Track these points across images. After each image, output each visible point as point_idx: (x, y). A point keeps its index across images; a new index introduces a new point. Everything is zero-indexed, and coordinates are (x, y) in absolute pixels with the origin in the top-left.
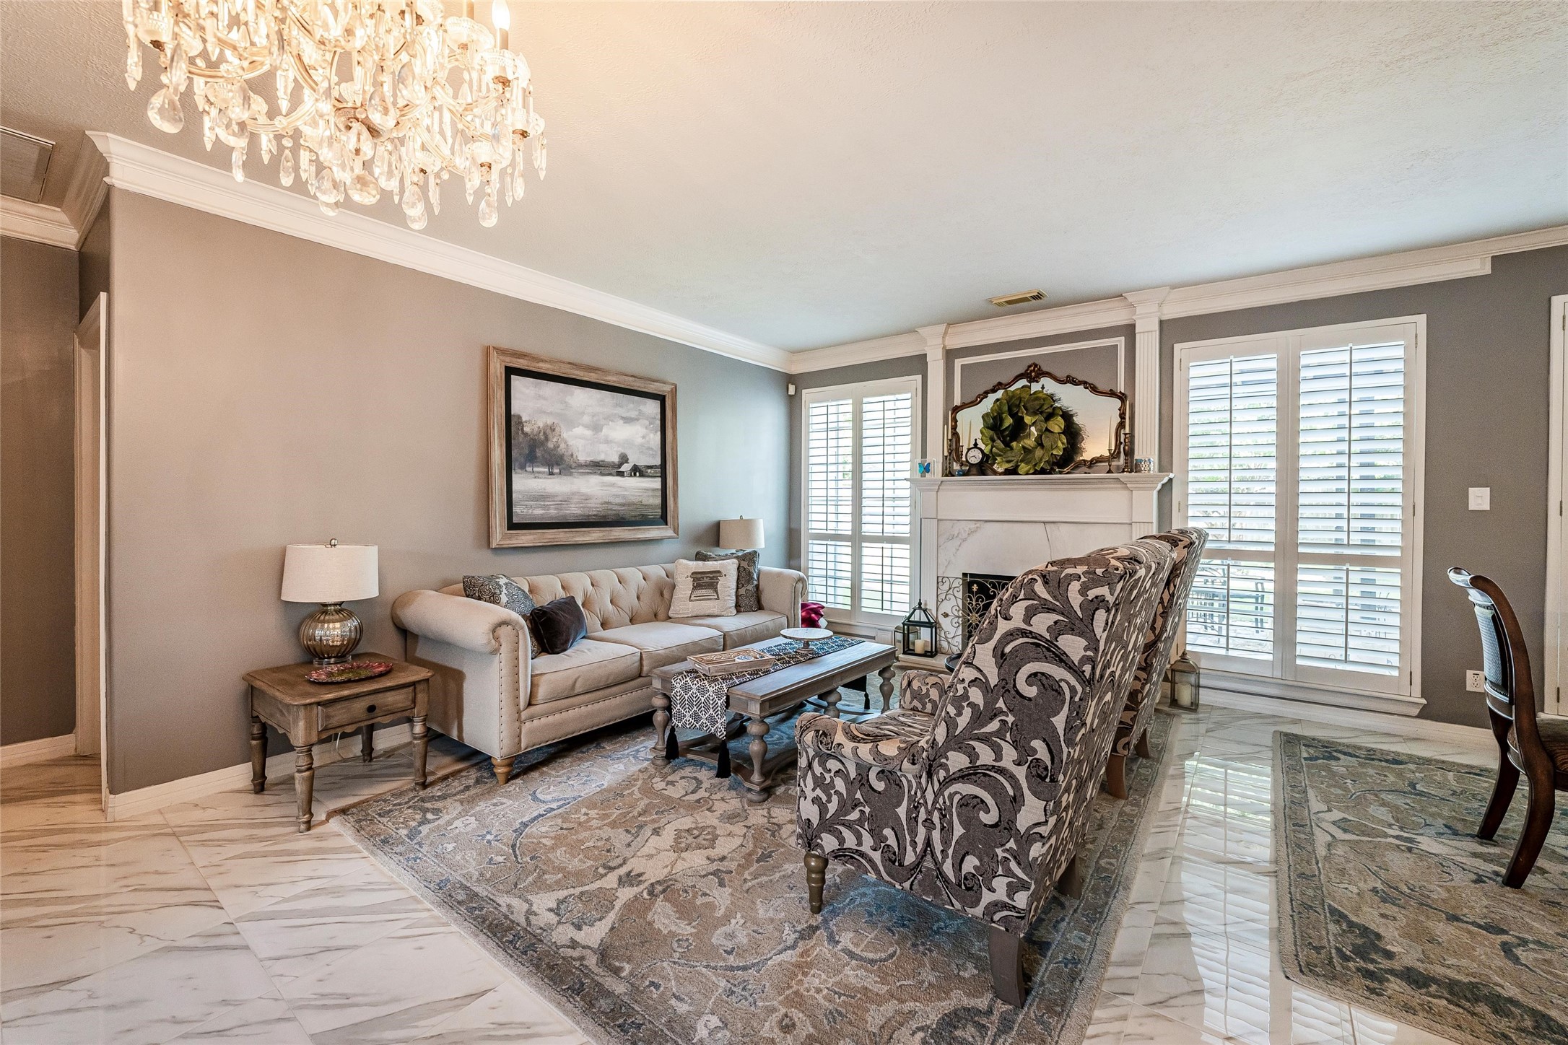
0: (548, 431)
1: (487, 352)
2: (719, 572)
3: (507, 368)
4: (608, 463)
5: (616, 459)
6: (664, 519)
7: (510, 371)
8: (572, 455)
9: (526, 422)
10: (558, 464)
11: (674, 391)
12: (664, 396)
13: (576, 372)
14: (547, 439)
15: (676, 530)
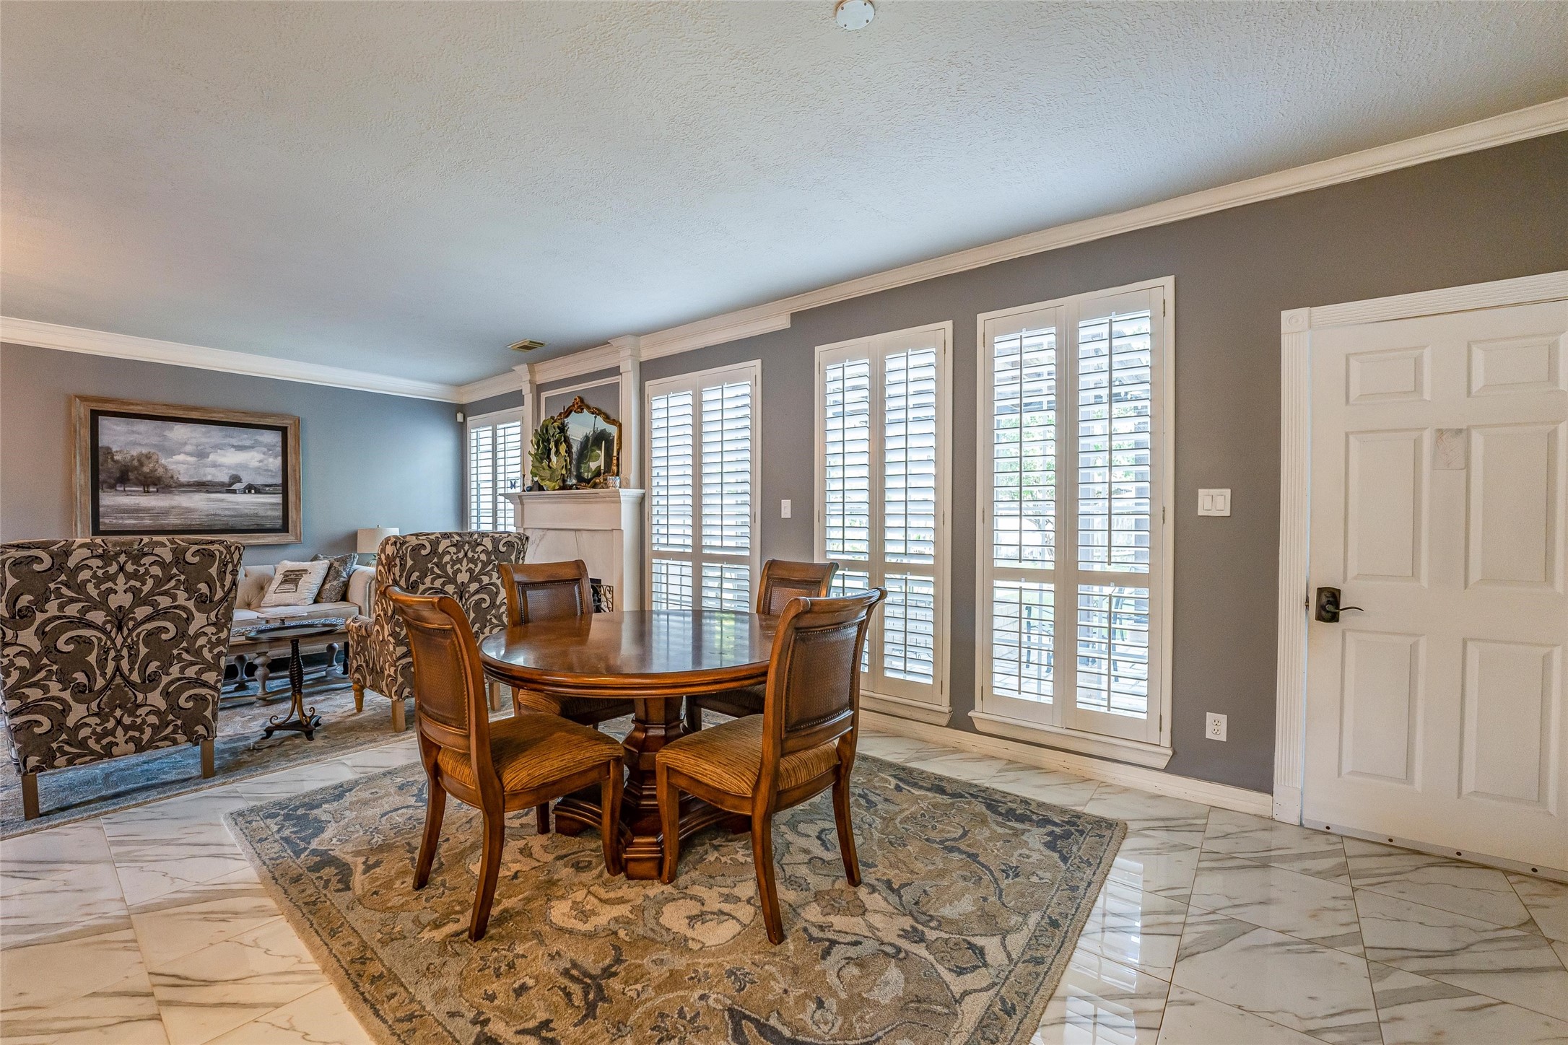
0: (143, 459)
1: (70, 400)
2: (306, 570)
3: (92, 411)
4: (216, 482)
5: (226, 479)
6: (284, 528)
7: (95, 415)
8: (172, 477)
9: (117, 452)
10: (155, 484)
11: (298, 421)
12: (286, 428)
13: (174, 412)
14: (141, 464)
15: (298, 537)
